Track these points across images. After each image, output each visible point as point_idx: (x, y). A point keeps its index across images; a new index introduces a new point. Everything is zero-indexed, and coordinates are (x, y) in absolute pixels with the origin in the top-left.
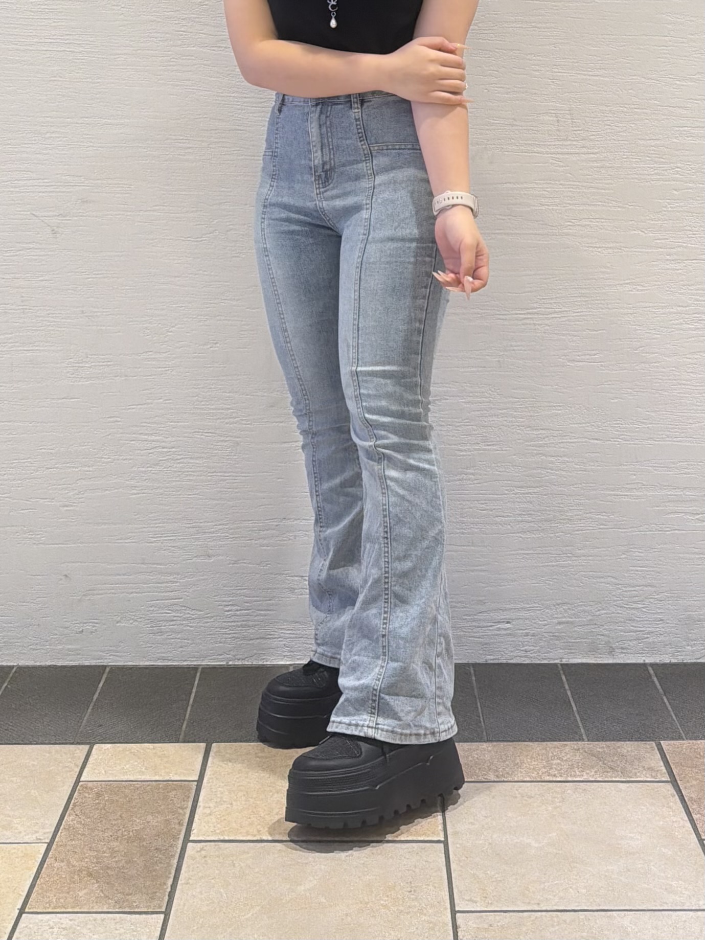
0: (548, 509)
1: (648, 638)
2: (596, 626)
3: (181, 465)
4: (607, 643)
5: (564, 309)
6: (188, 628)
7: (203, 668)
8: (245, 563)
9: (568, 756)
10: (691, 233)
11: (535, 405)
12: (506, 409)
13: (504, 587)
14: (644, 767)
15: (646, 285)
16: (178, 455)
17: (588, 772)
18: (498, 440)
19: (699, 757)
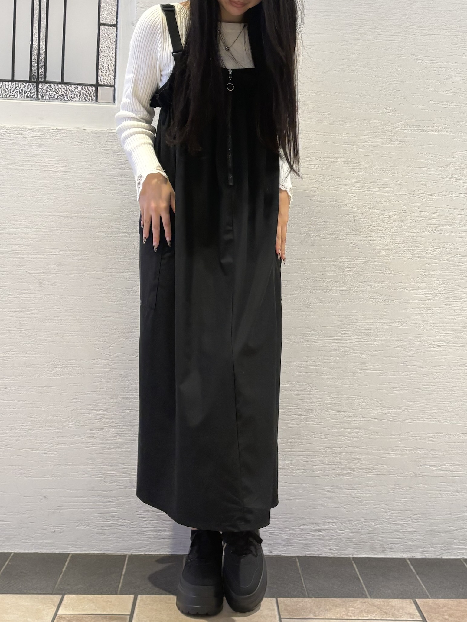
0: (345, 461)
1: (407, 542)
2: (374, 535)
3: (117, 430)
4: (381, 545)
5: (357, 337)
6: (121, 531)
7: (129, 556)
9: (359, 606)
10: (438, 291)
11: (338, 397)
12: (319, 399)
14: (406, 613)
15: (409, 323)
16: (116, 423)
17: (371, 614)
18: (315, 418)
19: (440, 608)
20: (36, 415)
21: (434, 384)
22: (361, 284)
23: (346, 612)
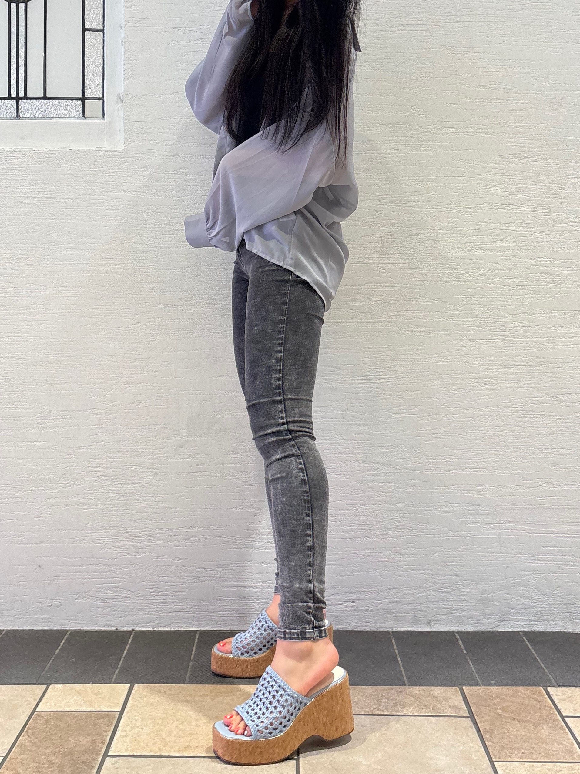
1: (455, 613)
2: (417, 605)
3: (117, 489)
4: (426, 617)
5: (389, 376)
6: (125, 604)
7: (135, 632)
8: (164, 558)
9: (394, 696)
10: (482, 319)
12: (348, 448)
13: (350, 577)
14: (450, 705)
16: (115, 481)
17: (408, 708)
18: (343, 470)
19: (491, 699)
20: (26, 474)
21: (480, 429)
22: (391, 314)
23: (378, 705)
